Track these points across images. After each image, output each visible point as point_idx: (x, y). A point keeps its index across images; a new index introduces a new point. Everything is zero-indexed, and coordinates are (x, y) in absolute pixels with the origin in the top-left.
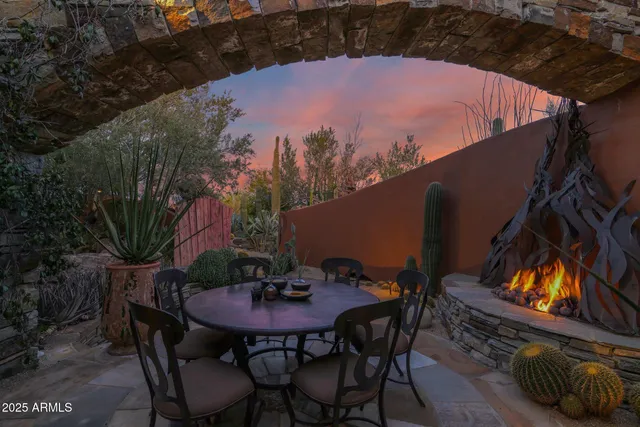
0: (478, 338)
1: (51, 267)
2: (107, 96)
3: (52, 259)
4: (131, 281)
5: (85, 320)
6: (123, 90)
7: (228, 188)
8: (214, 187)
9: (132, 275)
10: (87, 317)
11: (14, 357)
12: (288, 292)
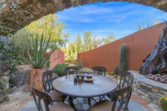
0: (143, 91)
1: (12, 70)
2: (26, 16)
3: (11, 68)
4: (36, 74)
5: (25, 84)
6: (31, 14)
7: (63, 47)
8: (59, 46)
9: (36, 73)
10: (25, 83)
11: (2, 97)
12: (85, 79)
